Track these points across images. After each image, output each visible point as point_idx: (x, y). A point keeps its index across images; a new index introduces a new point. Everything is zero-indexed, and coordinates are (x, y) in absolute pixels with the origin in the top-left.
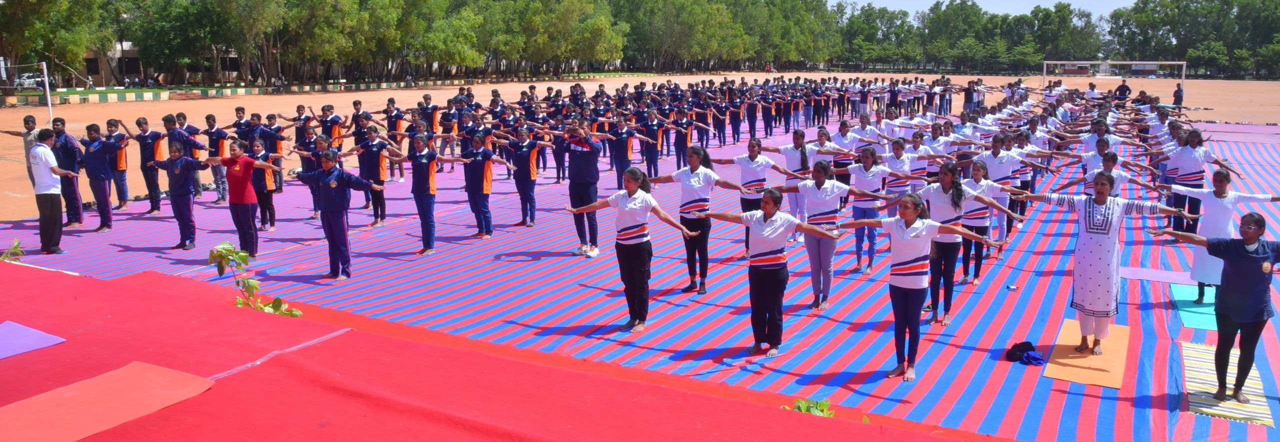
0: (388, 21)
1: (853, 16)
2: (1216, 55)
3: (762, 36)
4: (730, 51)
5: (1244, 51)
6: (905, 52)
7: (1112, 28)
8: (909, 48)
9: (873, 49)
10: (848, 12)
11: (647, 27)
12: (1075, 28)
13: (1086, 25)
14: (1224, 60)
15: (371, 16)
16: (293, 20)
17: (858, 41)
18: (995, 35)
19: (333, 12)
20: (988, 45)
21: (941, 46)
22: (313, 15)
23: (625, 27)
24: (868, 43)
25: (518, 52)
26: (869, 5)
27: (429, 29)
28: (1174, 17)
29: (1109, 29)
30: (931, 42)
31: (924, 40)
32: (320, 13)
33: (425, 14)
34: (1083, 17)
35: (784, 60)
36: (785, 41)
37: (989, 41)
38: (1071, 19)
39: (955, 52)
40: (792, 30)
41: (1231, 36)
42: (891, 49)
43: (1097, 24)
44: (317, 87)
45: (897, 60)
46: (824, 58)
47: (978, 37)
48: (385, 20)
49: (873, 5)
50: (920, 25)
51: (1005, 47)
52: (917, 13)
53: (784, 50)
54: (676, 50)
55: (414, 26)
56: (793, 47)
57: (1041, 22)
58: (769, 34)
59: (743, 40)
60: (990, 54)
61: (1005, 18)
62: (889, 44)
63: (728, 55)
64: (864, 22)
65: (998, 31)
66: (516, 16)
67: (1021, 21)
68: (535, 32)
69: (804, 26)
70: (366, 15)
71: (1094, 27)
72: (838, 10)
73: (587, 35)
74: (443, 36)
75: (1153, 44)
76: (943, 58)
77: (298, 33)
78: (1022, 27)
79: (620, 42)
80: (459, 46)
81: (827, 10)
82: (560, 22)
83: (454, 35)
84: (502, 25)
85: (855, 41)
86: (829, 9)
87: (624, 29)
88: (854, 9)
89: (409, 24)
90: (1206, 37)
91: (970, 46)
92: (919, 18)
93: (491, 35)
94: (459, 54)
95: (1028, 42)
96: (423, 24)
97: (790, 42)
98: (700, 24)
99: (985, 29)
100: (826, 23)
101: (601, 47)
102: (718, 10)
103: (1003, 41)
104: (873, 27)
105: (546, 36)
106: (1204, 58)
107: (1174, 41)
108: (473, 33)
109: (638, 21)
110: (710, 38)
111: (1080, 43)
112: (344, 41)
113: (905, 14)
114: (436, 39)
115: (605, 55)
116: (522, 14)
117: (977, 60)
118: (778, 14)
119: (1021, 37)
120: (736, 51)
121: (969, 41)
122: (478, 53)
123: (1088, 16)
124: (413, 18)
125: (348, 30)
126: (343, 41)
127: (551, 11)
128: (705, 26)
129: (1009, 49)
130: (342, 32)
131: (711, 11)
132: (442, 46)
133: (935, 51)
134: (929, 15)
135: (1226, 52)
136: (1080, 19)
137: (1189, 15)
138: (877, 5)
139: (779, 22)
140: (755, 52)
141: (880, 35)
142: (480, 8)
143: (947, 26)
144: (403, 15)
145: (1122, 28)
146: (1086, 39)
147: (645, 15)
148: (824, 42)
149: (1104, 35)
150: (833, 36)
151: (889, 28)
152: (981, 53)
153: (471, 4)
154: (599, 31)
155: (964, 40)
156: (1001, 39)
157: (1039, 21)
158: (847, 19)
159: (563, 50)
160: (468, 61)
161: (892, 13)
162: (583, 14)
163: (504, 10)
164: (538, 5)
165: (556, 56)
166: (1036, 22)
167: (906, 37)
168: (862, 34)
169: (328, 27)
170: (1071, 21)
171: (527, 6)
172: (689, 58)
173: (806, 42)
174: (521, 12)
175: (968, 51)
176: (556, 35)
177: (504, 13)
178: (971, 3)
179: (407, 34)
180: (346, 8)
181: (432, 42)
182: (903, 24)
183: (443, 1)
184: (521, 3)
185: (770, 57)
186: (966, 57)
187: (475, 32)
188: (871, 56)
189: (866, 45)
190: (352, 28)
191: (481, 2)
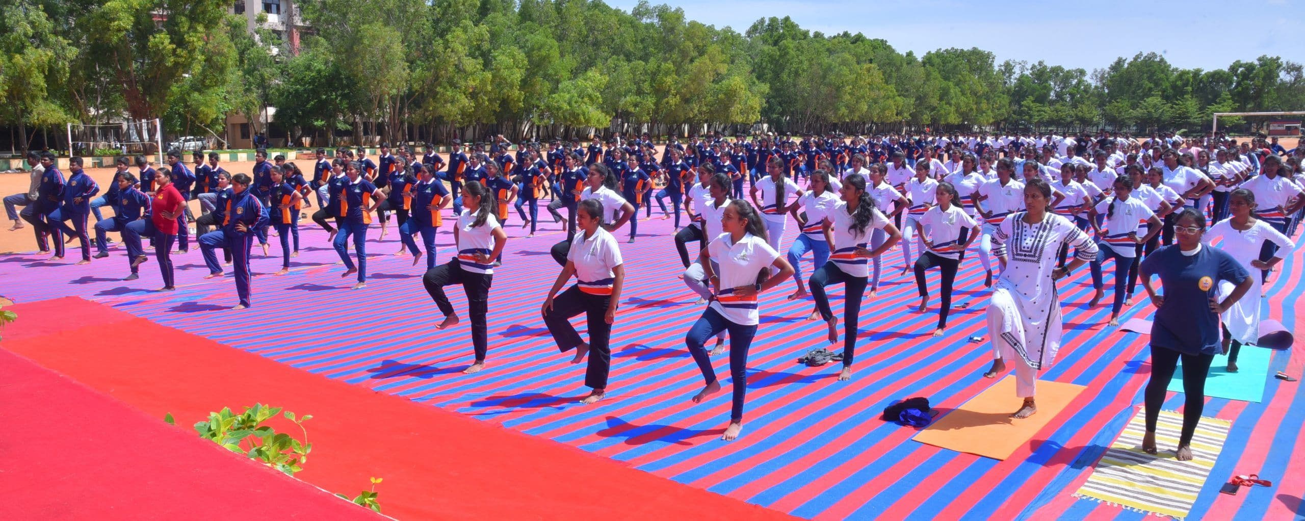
0: (512, 82)
1: (1022, 76)
3: (919, 98)
4: (881, 114)
6: (1080, 114)
8: (1085, 109)
9: (1044, 111)
10: (1017, 71)
11: (792, 89)
12: (1283, 83)
13: (1295, 80)
15: (494, 76)
16: (417, 82)
17: (1028, 102)
18: (1186, 93)
19: (457, 72)
20: (1177, 105)
21: (1123, 107)
22: (437, 77)
23: (765, 88)
24: (1038, 104)
25: (648, 114)
26: (1040, 63)
27: (554, 91)
30: (1110, 102)
31: (1101, 100)
32: (443, 73)
33: (550, 75)
34: (1292, 70)
35: (943, 122)
36: (944, 102)
37: (1177, 100)
38: (1278, 74)
39: (1138, 112)
40: (952, 91)
42: (1067, 112)
44: (441, 148)
45: (1072, 122)
46: (987, 121)
47: (1166, 98)
48: (509, 80)
49: (1045, 63)
50: (1099, 84)
51: (1197, 107)
52: (1096, 71)
53: (942, 112)
54: (822, 112)
55: (538, 87)
56: (953, 109)
57: (1241, 77)
58: (926, 95)
59: (895, 101)
60: (1179, 114)
61: (1197, 73)
62: (1063, 105)
63: (879, 117)
64: (1034, 83)
65: (1189, 88)
66: (648, 78)
67: (1216, 77)
68: (666, 93)
69: (966, 86)
70: (489, 75)
72: (1006, 69)
73: (721, 96)
74: (567, 96)
76: (1123, 119)
77: (422, 95)
78: (1218, 83)
79: (757, 103)
80: (584, 107)
81: (993, 71)
82: (692, 83)
83: (579, 96)
84: (631, 86)
85: (1024, 103)
86: (996, 68)
87: (762, 90)
88: (1022, 69)
89: (533, 86)
91: (1155, 106)
92: (1096, 76)
93: (620, 95)
94: (584, 115)
95: (1225, 100)
96: (548, 85)
97: (949, 104)
98: (848, 85)
99: (1174, 87)
100: (992, 84)
101: (736, 108)
102: (869, 70)
103: (1195, 99)
104: (1045, 87)
105: (678, 97)
108: (598, 93)
109: (782, 82)
110: (859, 100)
111: (1289, 100)
112: (467, 100)
113: (1082, 72)
114: (561, 100)
115: (739, 117)
116: (654, 75)
117: (1164, 122)
118: (935, 74)
119: (1216, 95)
120: (888, 113)
121: (1155, 100)
122: (604, 114)
123: (1299, 69)
124: (539, 79)
125: (471, 90)
126: (465, 102)
127: (686, 72)
128: (854, 87)
129: (1201, 109)
130: (465, 93)
131: (860, 72)
132: (565, 106)
133: (1115, 113)
134: (1109, 73)
136: (1288, 73)
138: (1050, 64)
139: (937, 82)
140: (910, 115)
141: (1053, 95)
142: (608, 68)
143: (1130, 85)
144: (528, 76)
146: (1296, 96)
147: (789, 76)
148: (988, 103)
150: (999, 97)
151: (1063, 88)
152: (1169, 114)
153: (600, 65)
154: (735, 92)
155: (1149, 100)
156: (1192, 98)
157: (1238, 78)
158: (1016, 79)
159: (696, 111)
160: (593, 122)
161: (1068, 72)
162: (718, 74)
163: (633, 71)
164: (670, 65)
165: (689, 118)
166: (1235, 78)
167: (1082, 97)
168: (1032, 95)
169: (451, 86)
170: (1278, 76)
171: (659, 67)
172: (836, 121)
173: (967, 105)
174: (652, 72)
175: (1153, 111)
176: (688, 96)
177: (634, 73)
178: (1158, 59)
179: (532, 95)
180: (469, 68)
181: (556, 102)
182: (1079, 83)
183: (570, 61)
184: (652, 64)
185: (926, 120)
186: (1151, 118)
187: (601, 93)
188: (1042, 119)
189: (1035, 106)
190: (475, 88)
191: (611, 62)
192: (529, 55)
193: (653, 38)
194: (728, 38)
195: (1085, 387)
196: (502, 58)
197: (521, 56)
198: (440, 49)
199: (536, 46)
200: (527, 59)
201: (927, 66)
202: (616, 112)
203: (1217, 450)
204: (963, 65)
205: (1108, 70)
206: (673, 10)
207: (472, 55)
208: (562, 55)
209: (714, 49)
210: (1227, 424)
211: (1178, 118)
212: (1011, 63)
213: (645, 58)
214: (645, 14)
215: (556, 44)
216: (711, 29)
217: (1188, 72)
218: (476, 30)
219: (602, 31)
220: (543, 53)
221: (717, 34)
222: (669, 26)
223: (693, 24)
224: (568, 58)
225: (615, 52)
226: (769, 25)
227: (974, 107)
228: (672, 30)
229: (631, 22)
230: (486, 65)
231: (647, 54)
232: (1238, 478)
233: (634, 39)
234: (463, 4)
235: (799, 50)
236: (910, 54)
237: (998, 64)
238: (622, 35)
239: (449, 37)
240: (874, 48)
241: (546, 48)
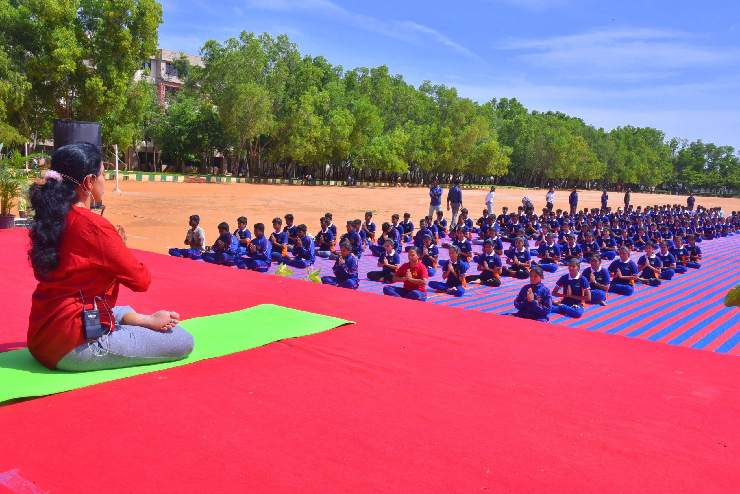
0: (344, 135)
1: (683, 150)
3: (610, 162)
4: (585, 173)
6: (728, 180)
9: (700, 177)
10: (680, 146)
11: (522, 152)
15: (331, 130)
16: (275, 130)
17: (688, 169)
19: (305, 125)
23: (510, 150)
24: (696, 172)
25: (431, 165)
26: (699, 141)
27: (370, 144)
32: (295, 125)
33: (368, 131)
35: (628, 182)
36: (628, 167)
40: (634, 159)
45: (720, 187)
46: (656, 183)
48: (342, 134)
49: (702, 142)
53: (627, 174)
54: (544, 170)
55: (360, 139)
56: (634, 172)
58: (615, 162)
59: (596, 165)
62: (715, 174)
63: (584, 176)
64: (692, 155)
66: (430, 137)
68: (444, 150)
69: (644, 156)
70: (328, 129)
72: (671, 145)
73: (482, 154)
74: (380, 148)
77: (277, 140)
79: (506, 161)
80: (392, 157)
81: (663, 144)
82: (463, 143)
83: (389, 148)
84: (420, 144)
85: (684, 170)
86: (665, 144)
87: (508, 152)
88: (685, 144)
89: (357, 138)
93: (413, 150)
94: (391, 162)
96: (367, 139)
97: (631, 168)
98: (565, 151)
100: (661, 154)
101: (491, 164)
102: (580, 140)
104: (701, 159)
105: (451, 153)
108: (402, 148)
110: (571, 162)
112: (311, 147)
113: (731, 149)
114: (375, 150)
115: (494, 170)
116: (435, 137)
118: (623, 146)
122: (404, 163)
124: (360, 133)
125: (314, 140)
126: (311, 148)
127: (459, 135)
128: (568, 153)
130: (309, 141)
131: (574, 141)
132: (379, 156)
138: (705, 142)
139: (624, 152)
140: (604, 175)
141: (706, 167)
142: (406, 129)
144: (354, 131)
147: (521, 142)
148: (659, 169)
150: (666, 165)
151: (715, 160)
153: (401, 126)
154: (492, 152)
158: (678, 152)
161: (719, 148)
163: (422, 132)
164: (448, 129)
167: (729, 168)
168: (691, 165)
169: (300, 136)
171: (439, 130)
172: (552, 177)
173: (645, 169)
174: (434, 134)
177: (423, 134)
180: (314, 123)
181: (372, 152)
182: (727, 157)
184: (434, 128)
185: (615, 179)
187: (404, 147)
188: (698, 183)
189: (693, 173)
190: (317, 138)
191: (407, 125)
192: (356, 116)
193: (435, 109)
194: (481, 111)
196: (337, 117)
197: (351, 116)
198: (295, 107)
199: (362, 109)
200: (355, 119)
201: (615, 138)
204: (640, 139)
206: (448, 89)
207: (316, 113)
209: (481, 119)
212: (677, 140)
213: (430, 123)
214: (428, 91)
218: (320, 94)
219: (403, 101)
220: (367, 114)
222: (447, 100)
223: (464, 100)
225: (411, 117)
226: (500, 104)
227: (649, 171)
228: (449, 103)
229: (418, 95)
230: (326, 121)
231: (431, 120)
233: (423, 108)
234: (312, 74)
235: (528, 123)
236: (601, 129)
237: (667, 140)
238: (416, 105)
239: (302, 99)
241: (369, 111)
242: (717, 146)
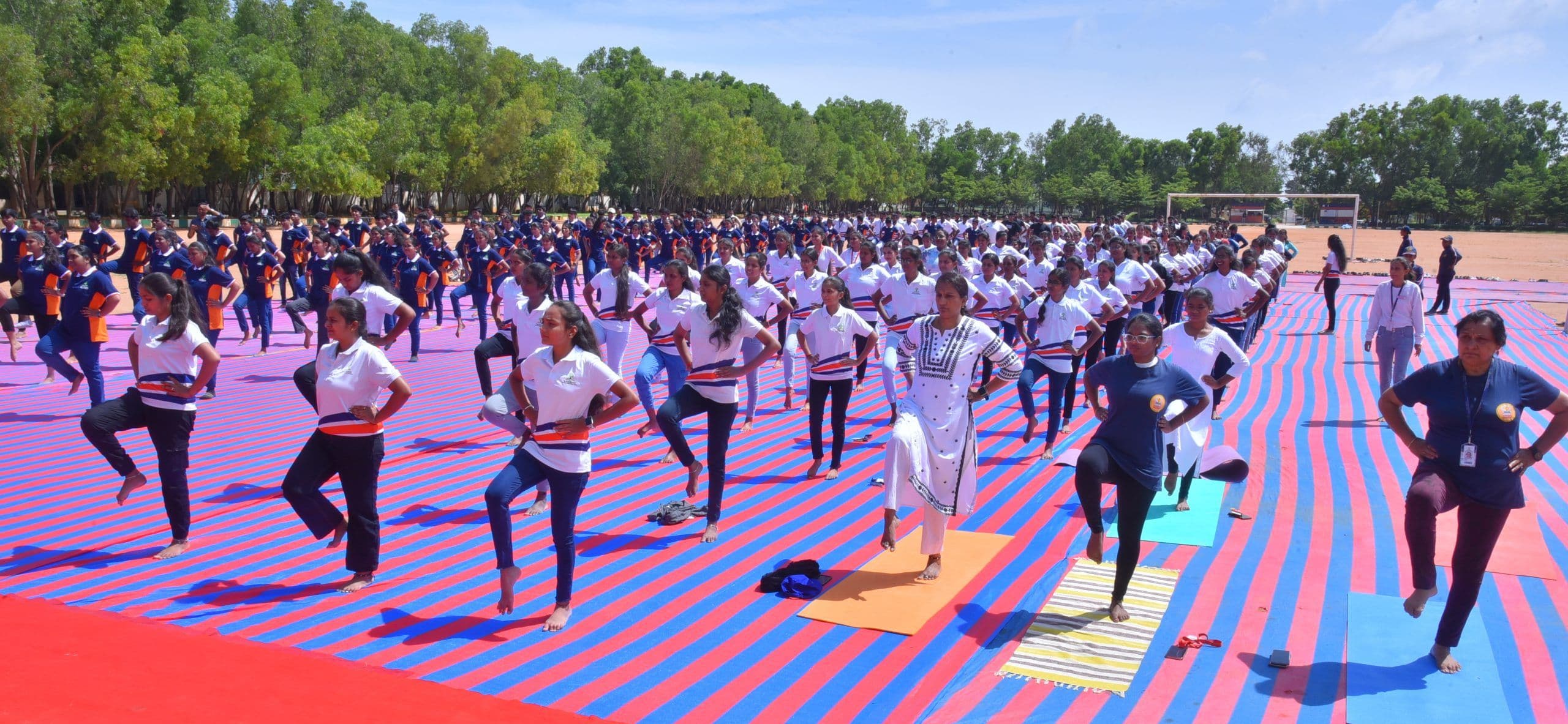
0: (228, 124)
1: (942, 139)
2: (1431, 197)
3: (810, 165)
4: (762, 185)
5: (1469, 191)
6: (1013, 191)
7: (1295, 161)
8: (1019, 185)
9: (970, 186)
10: (936, 133)
11: (642, 149)
12: (1245, 159)
13: (1259, 155)
14: (1442, 204)
15: (198, 114)
16: (68, 117)
17: (949, 174)
18: (1138, 167)
19: (136, 106)
20: (1126, 182)
21: (1064, 183)
22: (101, 113)
23: (605, 146)
24: (962, 177)
25: (439, 179)
26: (968, 124)
27: (294, 140)
28: (1375, 143)
29: (1290, 162)
30: (1049, 177)
31: (1038, 174)
32: (112, 106)
33: (287, 117)
34: (1255, 143)
35: (842, 199)
36: (843, 172)
37: (1127, 175)
38: (1240, 147)
39: (1082, 191)
40: (854, 157)
41: (1452, 171)
42: (996, 188)
43: (1276, 154)
44: (114, 222)
45: (1003, 202)
46: (899, 198)
47: (1115, 174)
48: (222, 122)
49: (972, 125)
51: (1150, 185)
52: (1031, 136)
53: (841, 184)
54: (684, 181)
55: (270, 134)
56: (855, 181)
57: (1200, 150)
58: (820, 162)
59: (781, 169)
60: (1129, 194)
61: (1152, 145)
62: (992, 179)
63: (760, 190)
64: (957, 149)
65: (1141, 161)
66: (437, 126)
67: (1173, 148)
68: (464, 149)
69: (871, 151)
70: (189, 112)
71: (1271, 158)
72: (921, 131)
73: (544, 156)
74: (315, 149)
75: (1350, 181)
76: (1064, 199)
77: (76, 138)
78: (1174, 156)
79: (594, 167)
80: (342, 166)
81: (905, 132)
82: (502, 136)
83: (334, 149)
85: (944, 175)
86: (909, 129)
87: (601, 150)
88: (942, 130)
89: (262, 131)
90: (1418, 174)
91: (1101, 182)
92: (1033, 143)
93: (396, 151)
94: (342, 177)
95: (1181, 177)
96: (285, 131)
97: (850, 174)
98: (718, 145)
99: (1123, 160)
100: (904, 148)
101: (564, 174)
102: (745, 126)
103: (1147, 177)
104: (970, 156)
105: (481, 155)
106: (1415, 200)
107: (1378, 178)
108: (363, 147)
109: (629, 139)
110: (732, 166)
111: (1252, 180)
112: (153, 151)
113: (1014, 138)
114: (306, 154)
116: (446, 122)
117: (1111, 203)
118: (832, 134)
119: (1173, 171)
120: (771, 185)
121: (1101, 175)
122: (372, 178)
123: (1263, 142)
124: (269, 122)
125: (160, 135)
127: (493, 121)
128: (725, 148)
129: (1155, 188)
130: (150, 138)
131: (734, 127)
132: (314, 164)
133: (1054, 191)
134: (1046, 139)
135: (1444, 192)
136: (1252, 146)
137: (1397, 142)
138: (977, 125)
139: (834, 145)
140: (800, 187)
141: (979, 166)
142: (378, 111)
143: (1072, 155)
144: (253, 116)
145: (1308, 160)
146: (1259, 175)
147: (638, 130)
148: (900, 175)
149: (1284, 170)
150: (913, 166)
151: (992, 157)
152: (1117, 193)
153: (365, 105)
154: (563, 150)
155: (1095, 175)
156: (1144, 173)
157: (1196, 149)
158: (934, 143)
159: (508, 177)
160: (356, 188)
161: (998, 136)
162: (538, 125)
163: (415, 116)
164: (467, 109)
165: (499, 186)
166: (1193, 151)
167: (1015, 169)
168: (954, 165)
169: (127, 129)
170: (1240, 150)
171: (452, 111)
172: (701, 194)
173: (873, 176)
174: (443, 119)
175: (1100, 189)
176: (496, 155)
177: (416, 120)
178: (1104, 123)
179: (260, 146)
180: (156, 103)
181: (298, 158)
182: (1012, 150)
183: (319, 99)
184: (443, 107)
185: (821, 194)
186: (1096, 198)
187: (367, 146)
188: (967, 196)
189: (959, 180)
190: (166, 133)
191: (382, 102)
192: (253, 86)
193: (443, 70)
194: (551, 74)
195: (1010, 538)
196: (208, 87)
197: (241, 85)
198: (107, 69)
199: (265, 71)
200: (251, 91)
201: (821, 122)
202: (392, 176)
203: (1163, 606)
204: (867, 124)
205: (1046, 136)
206: (471, 29)
207: (159, 80)
208: (306, 87)
209: (532, 89)
210: (1174, 575)
211: (1129, 198)
212: (928, 122)
213: (432, 97)
214: (432, 34)
215: (295, 68)
216: (528, 59)
217: (1140, 141)
218: (165, 41)
219: (368, 56)
220: (276, 81)
221: (537, 67)
222: (465, 52)
223: (502, 52)
224: (315, 93)
225: (389, 86)
226: (611, 58)
227: (882, 179)
228: (471, 59)
229: (411, 44)
230: (184, 97)
231: (434, 93)
232: (1185, 639)
233: (415, 69)
235: (651, 95)
236: (796, 106)
237: (911, 122)
238: (396, 63)
239: (120, 52)
240: (752, 97)
241: (280, 74)
242: (994, 132)
